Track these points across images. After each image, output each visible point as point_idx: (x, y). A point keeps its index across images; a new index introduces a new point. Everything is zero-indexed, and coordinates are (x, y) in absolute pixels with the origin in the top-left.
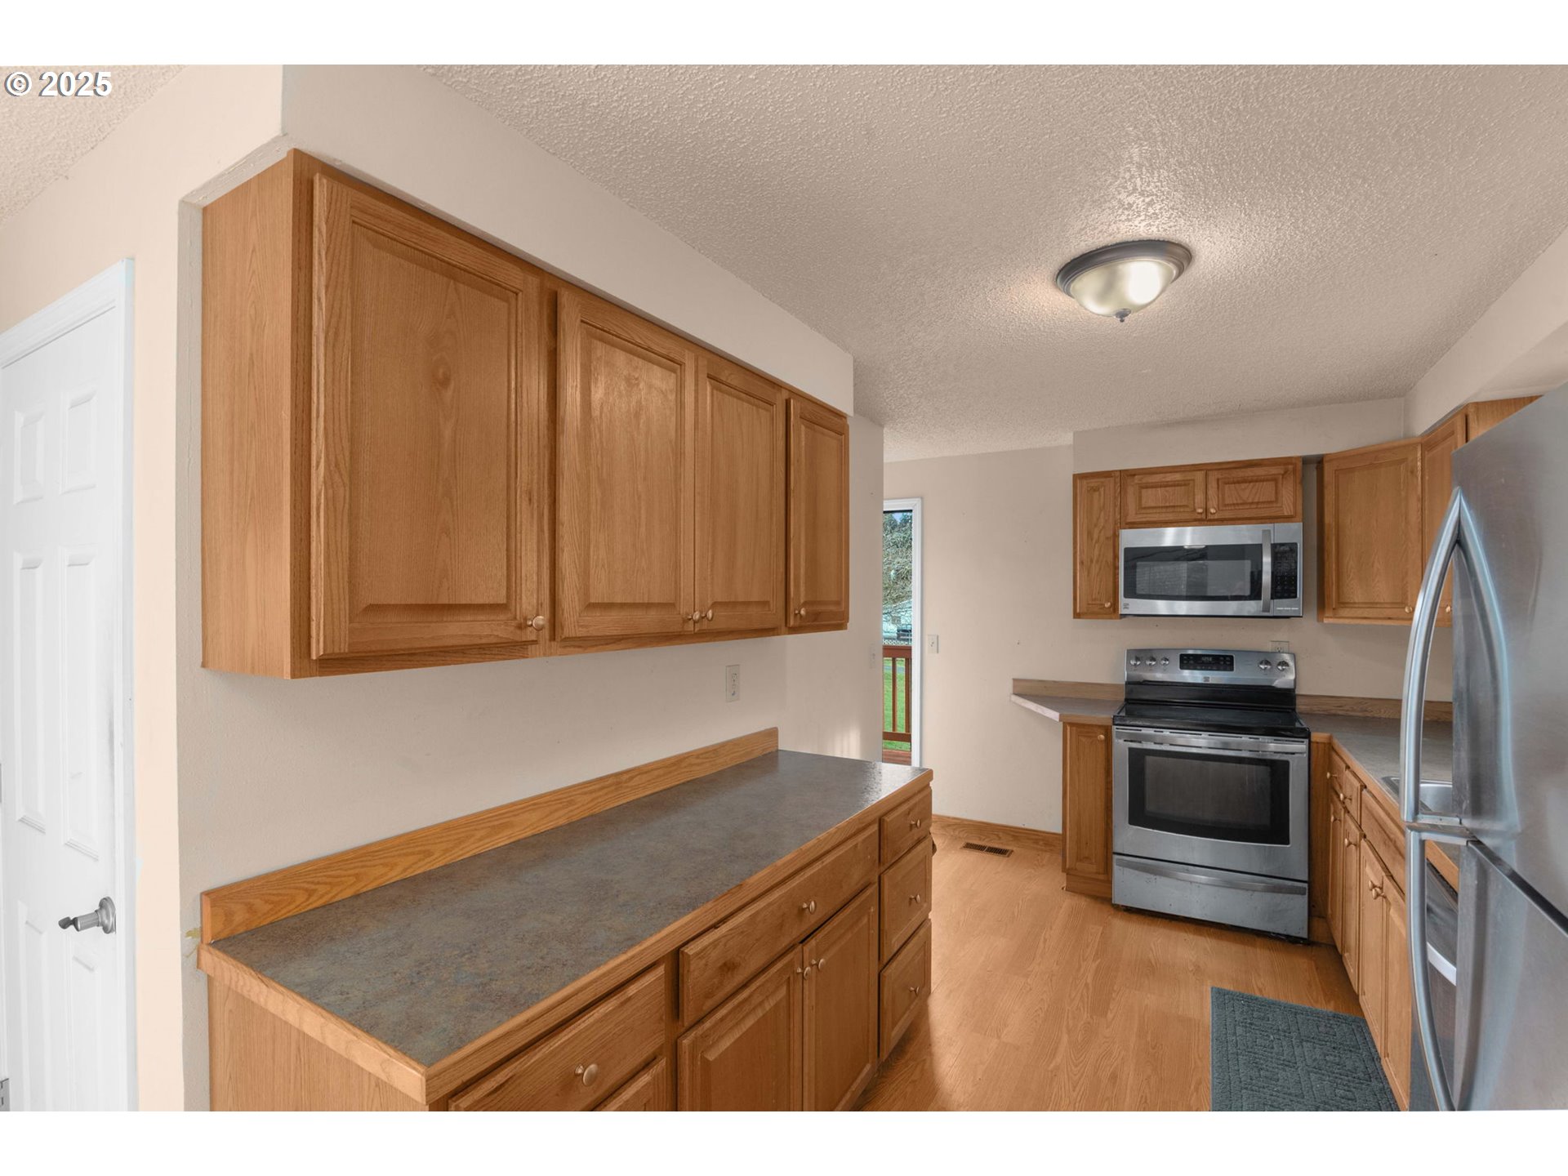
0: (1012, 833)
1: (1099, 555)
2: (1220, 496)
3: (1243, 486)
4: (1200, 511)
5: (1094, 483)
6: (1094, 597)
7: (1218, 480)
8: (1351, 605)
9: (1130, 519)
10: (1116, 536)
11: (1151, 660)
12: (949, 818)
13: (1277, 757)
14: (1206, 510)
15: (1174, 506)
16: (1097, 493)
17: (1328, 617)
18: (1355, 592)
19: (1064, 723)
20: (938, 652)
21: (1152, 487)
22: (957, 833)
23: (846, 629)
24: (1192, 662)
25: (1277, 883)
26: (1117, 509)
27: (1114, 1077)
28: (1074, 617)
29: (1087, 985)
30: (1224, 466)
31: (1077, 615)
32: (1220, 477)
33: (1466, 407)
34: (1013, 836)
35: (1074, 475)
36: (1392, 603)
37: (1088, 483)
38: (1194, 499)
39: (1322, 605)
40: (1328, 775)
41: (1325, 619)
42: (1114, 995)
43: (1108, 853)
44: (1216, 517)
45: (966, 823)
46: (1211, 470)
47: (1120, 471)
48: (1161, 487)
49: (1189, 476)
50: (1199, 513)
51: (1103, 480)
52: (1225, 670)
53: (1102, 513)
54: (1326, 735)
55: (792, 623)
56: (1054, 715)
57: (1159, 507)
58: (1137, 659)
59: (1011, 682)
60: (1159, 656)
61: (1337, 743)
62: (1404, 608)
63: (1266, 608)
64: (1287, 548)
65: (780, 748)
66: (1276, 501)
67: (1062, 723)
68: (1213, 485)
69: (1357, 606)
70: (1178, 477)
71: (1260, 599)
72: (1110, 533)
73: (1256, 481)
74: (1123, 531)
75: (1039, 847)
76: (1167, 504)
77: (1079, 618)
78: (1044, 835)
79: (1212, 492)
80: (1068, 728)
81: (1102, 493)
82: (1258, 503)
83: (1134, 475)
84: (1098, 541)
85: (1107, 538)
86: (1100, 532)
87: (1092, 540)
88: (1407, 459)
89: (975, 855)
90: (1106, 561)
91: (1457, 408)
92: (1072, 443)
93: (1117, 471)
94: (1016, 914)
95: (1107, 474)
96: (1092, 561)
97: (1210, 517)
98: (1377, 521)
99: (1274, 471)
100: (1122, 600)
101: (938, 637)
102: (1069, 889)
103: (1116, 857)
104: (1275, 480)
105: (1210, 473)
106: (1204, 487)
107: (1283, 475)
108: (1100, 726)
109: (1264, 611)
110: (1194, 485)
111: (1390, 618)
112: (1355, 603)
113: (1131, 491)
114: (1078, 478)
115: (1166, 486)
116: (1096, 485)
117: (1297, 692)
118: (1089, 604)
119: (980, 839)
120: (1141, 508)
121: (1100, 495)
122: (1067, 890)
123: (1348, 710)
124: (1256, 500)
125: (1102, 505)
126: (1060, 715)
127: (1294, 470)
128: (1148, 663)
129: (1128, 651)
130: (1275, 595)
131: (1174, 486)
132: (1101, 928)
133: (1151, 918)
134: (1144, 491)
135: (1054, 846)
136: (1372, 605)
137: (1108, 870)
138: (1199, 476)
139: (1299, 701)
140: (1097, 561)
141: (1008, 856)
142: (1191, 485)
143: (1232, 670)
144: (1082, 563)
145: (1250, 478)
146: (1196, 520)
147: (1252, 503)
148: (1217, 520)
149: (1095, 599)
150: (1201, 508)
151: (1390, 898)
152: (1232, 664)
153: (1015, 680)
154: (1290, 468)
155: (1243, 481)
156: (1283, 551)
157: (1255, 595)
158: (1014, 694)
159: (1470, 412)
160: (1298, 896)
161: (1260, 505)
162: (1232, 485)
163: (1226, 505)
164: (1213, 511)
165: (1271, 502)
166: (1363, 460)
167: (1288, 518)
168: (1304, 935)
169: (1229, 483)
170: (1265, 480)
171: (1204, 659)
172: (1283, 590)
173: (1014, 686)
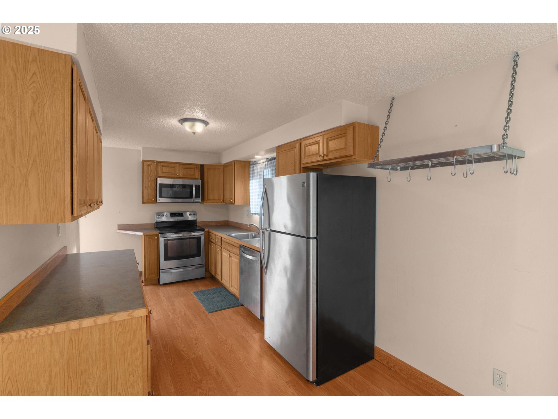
1: (150, 185)
2: (182, 171)
4: (178, 175)
5: (149, 163)
9: (160, 176)
10: (156, 180)
13: (198, 236)
15: (171, 173)
17: (205, 203)
18: (211, 197)
19: (144, 235)
21: (166, 167)
24: (173, 215)
25: (198, 266)
26: (156, 172)
27: (185, 314)
28: (143, 204)
29: (166, 302)
30: (183, 164)
31: (143, 203)
32: (182, 166)
36: (218, 199)
37: (146, 163)
38: (176, 171)
39: (203, 200)
40: (210, 237)
42: (174, 301)
43: (159, 269)
44: (181, 177)
47: (157, 161)
48: (168, 167)
49: (175, 165)
51: (151, 163)
52: (182, 217)
53: (151, 173)
54: (207, 230)
56: (141, 234)
57: (167, 173)
58: (159, 215)
60: (165, 214)
61: (211, 231)
62: (221, 200)
63: (194, 201)
64: (198, 186)
65: (68, 253)
66: (195, 174)
68: (181, 168)
70: (172, 165)
71: (192, 198)
73: (190, 169)
74: (158, 178)
76: (170, 172)
79: (180, 170)
80: (146, 237)
82: (191, 174)
83: (160, 163)
84: (150, 181)
85: (153, 180)
87: (148, 180)
88: (221, 169)
90: (153, 187)
91: (233, 160)
92: (142, 150)
93: (155, 161)
95: (153, 161)
96: (148, 187)
97: (180, 177)
99: (194, 167)
100: (158, 198)
103: (161, 271)
104: (194, 169)
105: (180, 165)
106: (179, 168)
107: (196, 168)
108: (155, 235)
110: (176, 168)
111: (218, 203)
112: (211, 199)
113: (160, 167)
114: (143, 161)
115: (169, 167)
117: (197, 221)
118: (147, 200)
121: (151, 167)
124: (190, 173)
125: (151, 170)
126: (143, 233)
128: (162, 216)
129: (156, 213)
130: (196, 197)
131: (171, 167)
134: (163, 168)
136: (214, 200)
137: (158, 275)
138: (177, 165)
139: (197, 223)
140: (150, 187)
143: (183, 217)
144: (145, 187)
146: (177, 177)
147: (189, 174)
148: (181, 178)
149: (149, 198)
152: (183, 215)
153: (118, 225)
154: (198, 166)
155: (188, 168)
156: (197, 187)
157: (191, 197)
158: (118, 230)
159: (235, 162)
160: (203, 268)
161: (191, 175)
162: (185, 169)
163: (184, 174)
164: (181, 175)
165: (193, 174)
166: (212, 167)
167: (197, 179)
168: (204, 276)
169: (184, 168)
170: (192, 169)
171: (176, 214)
172: (197, 196)
173: (118, 227)
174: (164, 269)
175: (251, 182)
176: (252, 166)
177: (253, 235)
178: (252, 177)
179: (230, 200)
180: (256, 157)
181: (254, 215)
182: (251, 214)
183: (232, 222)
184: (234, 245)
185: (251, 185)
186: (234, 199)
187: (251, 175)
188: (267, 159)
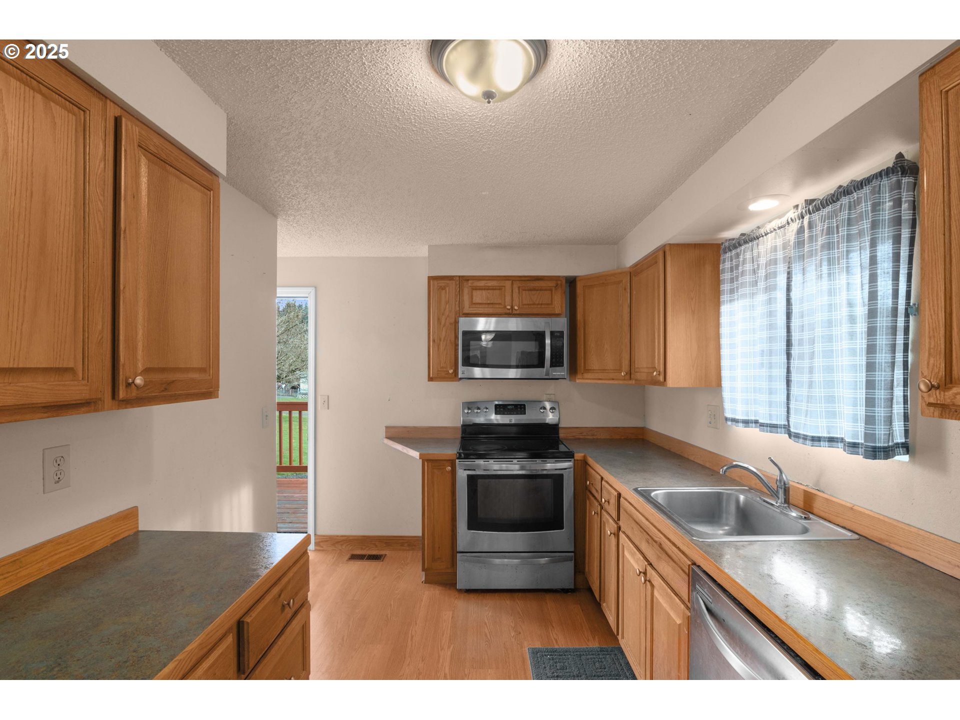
0: (385, 541)
1: (446, 335)
2: (520, 298)
3: (533, 292)
4: (509, 307)
5: (442, 283)
6: (442, 366)
7: (519, 287)
8: (592, 371)
9: (466, 311)
10: (456, 323)
11: (477, 409)
12: (338, 536)
13: (557, 472)
14: (512, 307)
15: (492, 304)
16: (444, 291)
17: (579, 379)
18: (594, 362)
19: (423, 460)
20: (328, 409)
21: (480, 289)
22: (344, 547)
23: (218, 397)
24: (502, 409)
25: (557, 556)
26: (457, 303)
28: (429, 381)
30: (523, 279)
31: (430, 379)
32: (520, 285)
33: (665, 246)
34: (386, 543)
35: (429, 277)
36: (614, 370)
37: (438, 283)
38: (505, 299)
39: (573, 370)
40: (588, 483)
41: (577, 380)
43: (454, 551)
44: (518, 312)
45: (351, 538)
46: (515, 281)
47: (459, 276)
48: (485, 289)
49: (502, 283)
50: (508, 309)
51: (448, 282)
52: (521, 414)
53: (447, 305)
54: (583, 454)
55: (122, 394)
56: (415, 454)
57: (484, 304)
58: (469, 409)
59: (384, 428)
60: (482, 406)
61: (591, 461)
62: (621, 373)
63: (547, 374)
64: (558, 334)
65: (140, 529)
66: (552, 304)
67: (421, 460)
68: (516, 290)
69: (595, 371)
70: (491, 284)
71: (544, 367)
72: (453, 320)
73: (541, 290)
74: (461, 318)
75: (405, 548)
76: (489, 302)
77: (432, 381)
78: (407, 538)
79: (516, 295)
80: (426, 463)
81: (448, 291)
82: (542, 304)
83: (468, 280)
84: (444, 325)
85: (451, 323)
86: (446, 319)
87: (440, 324)
88: (622, 281)
89: (357, 565)
90: (450, 340)
91: (660, 246)
92: (427, 255)
93: (457, 276)
94: (389, 616)
95: (450, 278)
96: (440, 340)
97: (515, 312)
98: (606, 319)
99: (551, 284)
100: (461, 368)
101: (328, 397)
102: (427, 581)
103: (458, 555)
104: (551, 290)
106: (511, 291)
107: (555, 287)
108: (448, 460)
109: (546, 375)
110: (505, 290)
111: (613, 379)
112: (594, 370)
113: (466, 291)
114: (431, 279)
115: (488, 289)
116: (443, 284)
117: (560, 426)
118: (438, 371)
119: (362, 549)
120: (472, 304)
121: (446, 292)
122: (425, 583)
123: (585, 436)
124: (541, 303)
125: (447, 299)
126: (420, 455)
127: (561, 285)
128: (476, 411)
129: (463, 403)
130: (552, 365)
131: (493, 289)
132: (451, 613)
133: (483, 594)
134: (474, 291)
135: (415, 546)
136: (603, 371)
137: (453, 563)
138: (508, 284)
139: (561, 431)
140: (444, 340)
141: (383, 561)
142: (503, 290)
143: (525, 414)
144: (434, 341)
145: (537, 288)
146: (506, 314)
147: (538, 304)
148: (518, 314)
149: (443, 367)
150: (509, 305)
151: (654, 583)
152: (525, 410)
153: (387, 427)
154: (559, 282)
155: (534, 289)
156: (556, 336)
157: (541, 364)
158: (386, 438)
159: (667, 248)
160: (569, 562)
161: (543, 306)
162: (527, 292)
163: (523, 305)
164: (516, 308)
165: (548, 304)
166: (600, 281)
167: (558, 315)
168: (572, 587)
169: (525, 290)
170: (546, 290)
171: (509, 407)
172: (557, 361)
173: (386, 432)
174: (465, 551)
175: (724, 309)
176: (728, 255)
177: (738, 501)
178: (732, 291)
179: (651, 370)
180: (753, 207)
181: (741, 424)
182: (727, 419)
183: (656, 432)
184: (664, 546)
185: (724, 319)
186: (662, 369)
187: (725, 287)
188: (809, 202)
